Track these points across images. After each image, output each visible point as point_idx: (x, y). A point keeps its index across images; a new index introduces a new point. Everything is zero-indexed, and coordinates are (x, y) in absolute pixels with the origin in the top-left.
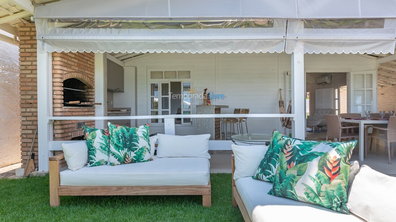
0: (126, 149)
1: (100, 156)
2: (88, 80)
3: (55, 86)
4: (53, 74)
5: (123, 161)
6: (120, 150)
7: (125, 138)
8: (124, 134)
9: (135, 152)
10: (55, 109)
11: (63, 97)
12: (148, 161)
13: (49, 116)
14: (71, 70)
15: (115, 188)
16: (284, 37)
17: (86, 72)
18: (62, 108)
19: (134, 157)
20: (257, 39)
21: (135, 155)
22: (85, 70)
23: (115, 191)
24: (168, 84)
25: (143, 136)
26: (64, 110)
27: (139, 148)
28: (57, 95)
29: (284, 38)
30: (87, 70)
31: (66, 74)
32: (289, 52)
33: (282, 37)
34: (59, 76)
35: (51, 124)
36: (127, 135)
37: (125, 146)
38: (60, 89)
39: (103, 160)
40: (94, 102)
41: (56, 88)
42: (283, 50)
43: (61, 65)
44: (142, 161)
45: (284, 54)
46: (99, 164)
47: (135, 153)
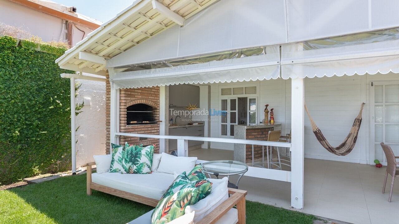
0: (131, 163)
1: (116, 166)
2: (152, 104)
3: (121, 111)
4: (120, 103)
5: (128, 171)
6: (127, 163)
7: (132, 154)
8: (132, 151)
9: (137, 165)
10: (121, 127)
11: (126, 119)
12: (146, 173)
13: (116, 132)
14: (134, 99)
15: (113, 190)
16: (278, 62)
17: (150, 97)
18: (125, 126)
19: (136, 169)
20: (251, 67)
21: (137, 168)
22: (148, 96)
23: (113, 192)
24: (236, 100)
25: (145, 154)
26: (127, 128)
27: (140, 163)
28: (122, 117)
29: (278, 64)
30: (151, 96)
31: (129, 102)
32: (285, 78)
33: (276, 63)
34: (123, 104)
35: (118, 138)
36: (134, 152)
37: (131, 161)
38: (124, 113)
39: (118, 169)
40: (159, 119)
41: (122, 113)
42: (279, 76)
43: (125, 97)
44: (141, 173)
45: (280, 79)
46: (115, 171)
47: (137, 167)
